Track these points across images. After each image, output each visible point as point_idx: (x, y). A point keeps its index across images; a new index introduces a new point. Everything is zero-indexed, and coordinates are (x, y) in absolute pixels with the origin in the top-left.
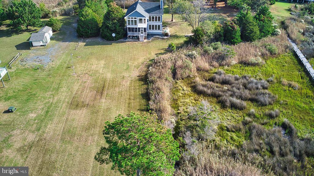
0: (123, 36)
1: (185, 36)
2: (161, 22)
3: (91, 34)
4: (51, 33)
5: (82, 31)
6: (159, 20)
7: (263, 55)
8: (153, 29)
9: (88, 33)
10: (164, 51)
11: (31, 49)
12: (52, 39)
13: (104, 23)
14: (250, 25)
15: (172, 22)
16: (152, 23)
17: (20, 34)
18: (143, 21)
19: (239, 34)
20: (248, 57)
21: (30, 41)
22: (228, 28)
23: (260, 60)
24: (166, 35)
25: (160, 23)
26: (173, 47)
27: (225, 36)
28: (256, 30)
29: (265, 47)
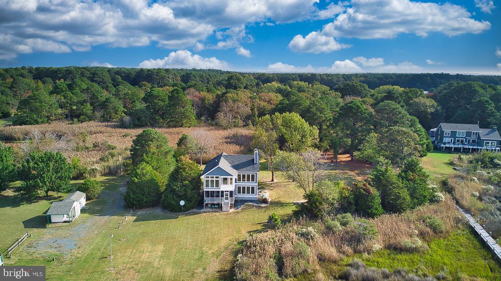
0: (196, 204)
1: (293, 203)
2: (256, 183)
3: (146, 202)
4: (83, 201)
5: (134, 198)
6: (253, 180)
7: (422, 235)
8: (244, 192)
9: (143, 201)
10: (262, 227)
11: (47, 227)
12: (83, 211)
13: (168, 186)
14: (394, 187)
15: (272, 182)
16: (242, 184)
17: (35, 202)
18: (229, 181)
19: (378, 200)
20: (398, 239)
21: (48, 213)
22: (360, 192)
23: (419, 243)
24: (265, 201)
25: (254, 184)
26: (276, 220)
27: (357, 204)
28: (405, 194)
29: (424, 221)
